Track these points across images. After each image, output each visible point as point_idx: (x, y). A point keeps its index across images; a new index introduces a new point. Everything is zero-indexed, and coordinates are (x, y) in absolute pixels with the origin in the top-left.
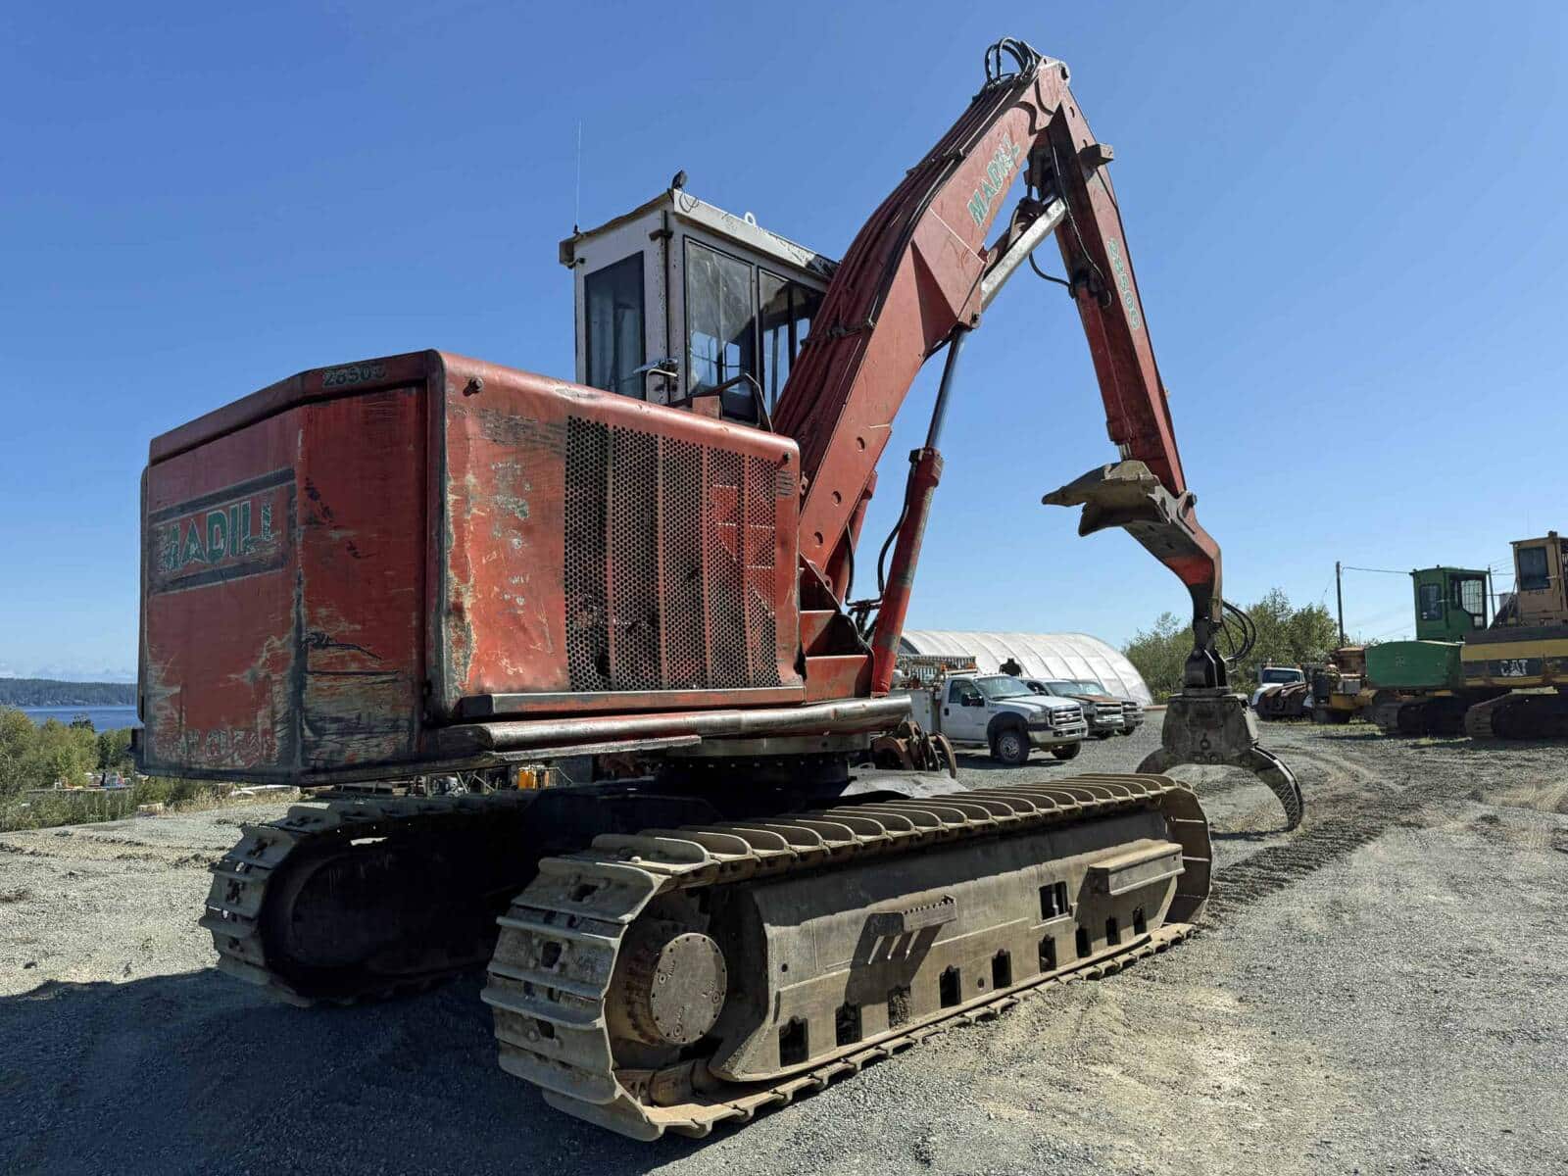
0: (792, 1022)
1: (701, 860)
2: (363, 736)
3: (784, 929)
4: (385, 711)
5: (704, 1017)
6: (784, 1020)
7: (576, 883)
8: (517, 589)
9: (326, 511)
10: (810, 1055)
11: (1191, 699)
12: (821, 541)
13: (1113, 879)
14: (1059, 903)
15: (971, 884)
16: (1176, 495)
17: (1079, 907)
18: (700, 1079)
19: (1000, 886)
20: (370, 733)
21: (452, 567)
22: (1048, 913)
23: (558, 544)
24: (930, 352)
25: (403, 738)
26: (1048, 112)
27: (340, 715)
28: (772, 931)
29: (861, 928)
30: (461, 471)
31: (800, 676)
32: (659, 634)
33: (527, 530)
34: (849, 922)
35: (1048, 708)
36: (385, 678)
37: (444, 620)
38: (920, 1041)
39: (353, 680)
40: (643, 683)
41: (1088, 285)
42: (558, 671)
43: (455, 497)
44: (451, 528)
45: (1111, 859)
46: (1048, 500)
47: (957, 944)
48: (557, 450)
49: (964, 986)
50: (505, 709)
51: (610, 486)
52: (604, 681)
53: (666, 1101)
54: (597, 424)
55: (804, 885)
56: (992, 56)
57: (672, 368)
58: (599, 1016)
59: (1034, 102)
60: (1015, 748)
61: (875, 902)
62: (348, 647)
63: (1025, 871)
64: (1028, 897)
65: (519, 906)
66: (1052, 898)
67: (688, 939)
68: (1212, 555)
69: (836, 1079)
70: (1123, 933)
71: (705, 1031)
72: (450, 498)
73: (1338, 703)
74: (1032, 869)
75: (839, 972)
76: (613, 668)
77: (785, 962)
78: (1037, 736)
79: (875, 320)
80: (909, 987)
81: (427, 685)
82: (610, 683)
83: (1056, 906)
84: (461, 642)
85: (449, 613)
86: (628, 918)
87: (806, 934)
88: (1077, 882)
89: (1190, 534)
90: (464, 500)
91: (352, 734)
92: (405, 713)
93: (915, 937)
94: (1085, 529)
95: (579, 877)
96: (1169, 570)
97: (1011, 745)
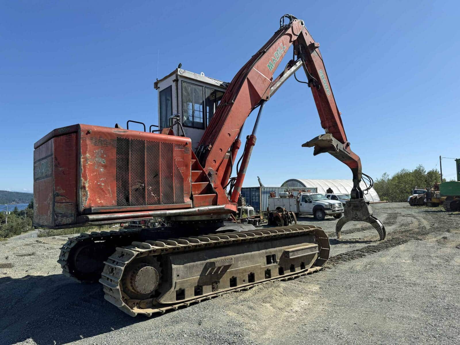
0: (180, 289)
1: (150, 248)
2: (66, 217)
3: (178, 266)
4: (69, 212)
5: (152, 287)
6: (177, 288)
7: (121, 253)
8: (103, 182)
9: (59, 163)
10: (186, 298)
11: (352, 202)
12: (215, 162)
13: (291, 254)
14: (273, 260)
15: (242, 255)
16: (343, 143)
17: (280, 261)
18: (154, 303)
19: (252, 255)
20: (67, 217)
21: (82, 177)
22: (269, 262)
23: (114, 170)
24: (253, 109)
25: (73, 218)
26: (297, 35)
27: (62, 212)
28: (174, 266)
29: (204, 265)
30: (85, 153)
31: (191, 200)
32: (145, 191)
33: (105, 167)
34: (200, 264)
35: (330, 204)
36: (70, 204)
37: (80, 190)
38: (221, 295)
39: (64, 204)
40: (140, 204)
41: (313, 84)
42: (114, 201)
43: (83, 160)
44: (82, 167)
45: (291, 248)
46: (304, 145)
47: (236, 270)
48: (114, 146)
49: (238, 281)
50: (95, 211)
51: (130, 154)
52: (127, 203)
53: (143, 307)
54: (126, 139)
55: (186, 255)
56: (282, 20)
57: (178, 116)
58: (118, 286)
59: (291, 33)
60: (321, 215)
61: (208, 259)
62: (63, 196)
63: (261, 251)
64: (262, 258)
65: (109, 259)
66: (270, 259)
67: (147, 268)
68: (356, 160)
69: (191, 304)
70: (296, 269)
71: (152, 290)
72: (82, 160)
73: (434, 201)
74: (264, 251)
75: (196, 277)
76: (130, 200)
77: (178, 274)
78: (327, 212)
79: (234, 101)
80: (219, 282)
81: (77, 205)
82: (129, 204)
83: (272, 261)
84: (85, 195)
85: (81, 188)
86: (126, 262)
87: (186, 267)
88: (279, 255)
89: (348, 154)
90: (86, 160)
91: (63, 217)
92: (73, 212)
93: (222, 268)
94: (315, 153)
95: (122, 252)
96: (345, 164)
97: (319, 214)
